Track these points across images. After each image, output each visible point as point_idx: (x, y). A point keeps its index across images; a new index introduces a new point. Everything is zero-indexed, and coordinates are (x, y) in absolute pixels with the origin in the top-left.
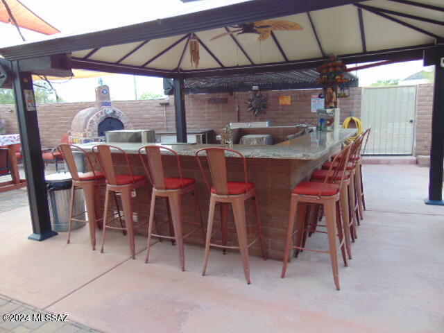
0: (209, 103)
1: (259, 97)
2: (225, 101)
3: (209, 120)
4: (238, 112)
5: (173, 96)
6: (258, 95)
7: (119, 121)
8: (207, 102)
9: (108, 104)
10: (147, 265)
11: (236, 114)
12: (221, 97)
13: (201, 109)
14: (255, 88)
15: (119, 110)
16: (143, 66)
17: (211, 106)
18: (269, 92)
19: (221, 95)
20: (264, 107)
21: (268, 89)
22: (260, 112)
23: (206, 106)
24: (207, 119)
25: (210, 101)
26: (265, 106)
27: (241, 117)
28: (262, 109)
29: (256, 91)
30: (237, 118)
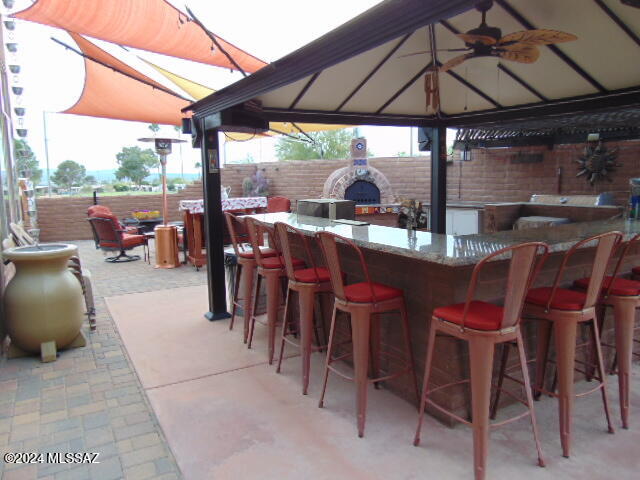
0: (512, 163)
1: (599, 152)
2: (539, 158)
3: (510, 189)
4: (561, 177)
5: (428, 154)
6: (598, 148)
7: (374, 186)
8: (508, 160)
9: (363, 163)
10: (278, 375)
11: (556, 180)
12: (532, 152)
13: (499, 171)
14: (593, 136)
15: (377, 171)
16: (378, 113)
17: (514, 166)
18: (620, 143)
19: (532, 150)
20: (608, 170)
21: (619, 138)
22: (600, 178)
23: (507, 166)
24: (507, 186)
25: (514, 159)
26: (610, 169)
27: (565, 186)
28: (604, 172)
29: (595, 142)
30: (557, 186)
